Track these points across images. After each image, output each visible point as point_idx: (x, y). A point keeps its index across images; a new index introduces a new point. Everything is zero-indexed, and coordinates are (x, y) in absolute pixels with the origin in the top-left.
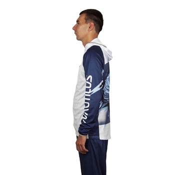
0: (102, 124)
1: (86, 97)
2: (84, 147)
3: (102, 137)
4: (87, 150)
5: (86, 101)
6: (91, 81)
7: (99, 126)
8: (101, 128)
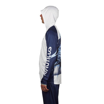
0: (55, 75)
1: (47, 60)
2: (46, 88)
3: (56, 83)
4: (48, 90)
5: (47, 62)
6: (51, 50)
7: (54, 76)
8: (55, 77)
